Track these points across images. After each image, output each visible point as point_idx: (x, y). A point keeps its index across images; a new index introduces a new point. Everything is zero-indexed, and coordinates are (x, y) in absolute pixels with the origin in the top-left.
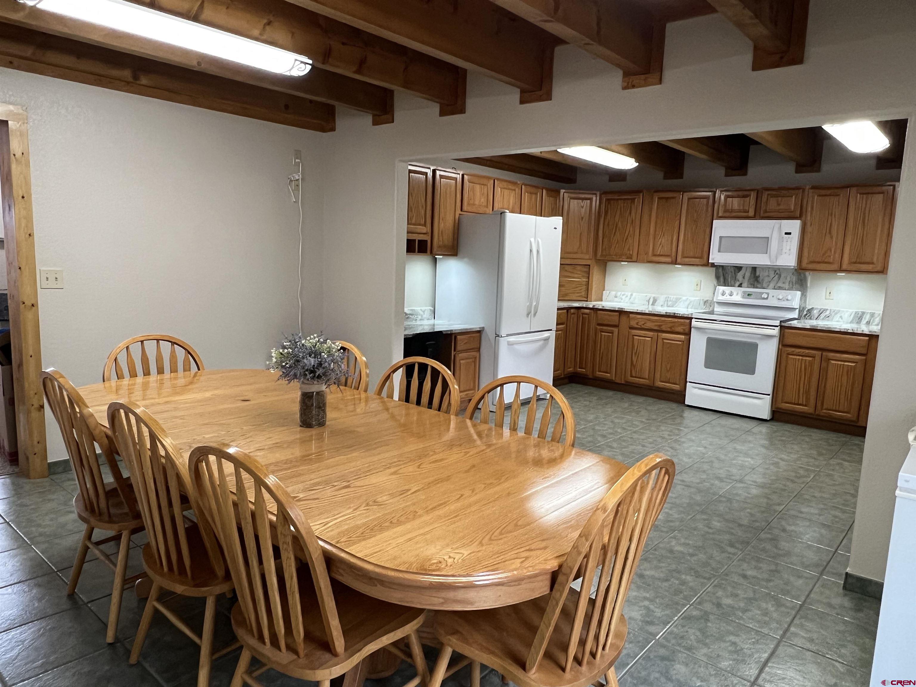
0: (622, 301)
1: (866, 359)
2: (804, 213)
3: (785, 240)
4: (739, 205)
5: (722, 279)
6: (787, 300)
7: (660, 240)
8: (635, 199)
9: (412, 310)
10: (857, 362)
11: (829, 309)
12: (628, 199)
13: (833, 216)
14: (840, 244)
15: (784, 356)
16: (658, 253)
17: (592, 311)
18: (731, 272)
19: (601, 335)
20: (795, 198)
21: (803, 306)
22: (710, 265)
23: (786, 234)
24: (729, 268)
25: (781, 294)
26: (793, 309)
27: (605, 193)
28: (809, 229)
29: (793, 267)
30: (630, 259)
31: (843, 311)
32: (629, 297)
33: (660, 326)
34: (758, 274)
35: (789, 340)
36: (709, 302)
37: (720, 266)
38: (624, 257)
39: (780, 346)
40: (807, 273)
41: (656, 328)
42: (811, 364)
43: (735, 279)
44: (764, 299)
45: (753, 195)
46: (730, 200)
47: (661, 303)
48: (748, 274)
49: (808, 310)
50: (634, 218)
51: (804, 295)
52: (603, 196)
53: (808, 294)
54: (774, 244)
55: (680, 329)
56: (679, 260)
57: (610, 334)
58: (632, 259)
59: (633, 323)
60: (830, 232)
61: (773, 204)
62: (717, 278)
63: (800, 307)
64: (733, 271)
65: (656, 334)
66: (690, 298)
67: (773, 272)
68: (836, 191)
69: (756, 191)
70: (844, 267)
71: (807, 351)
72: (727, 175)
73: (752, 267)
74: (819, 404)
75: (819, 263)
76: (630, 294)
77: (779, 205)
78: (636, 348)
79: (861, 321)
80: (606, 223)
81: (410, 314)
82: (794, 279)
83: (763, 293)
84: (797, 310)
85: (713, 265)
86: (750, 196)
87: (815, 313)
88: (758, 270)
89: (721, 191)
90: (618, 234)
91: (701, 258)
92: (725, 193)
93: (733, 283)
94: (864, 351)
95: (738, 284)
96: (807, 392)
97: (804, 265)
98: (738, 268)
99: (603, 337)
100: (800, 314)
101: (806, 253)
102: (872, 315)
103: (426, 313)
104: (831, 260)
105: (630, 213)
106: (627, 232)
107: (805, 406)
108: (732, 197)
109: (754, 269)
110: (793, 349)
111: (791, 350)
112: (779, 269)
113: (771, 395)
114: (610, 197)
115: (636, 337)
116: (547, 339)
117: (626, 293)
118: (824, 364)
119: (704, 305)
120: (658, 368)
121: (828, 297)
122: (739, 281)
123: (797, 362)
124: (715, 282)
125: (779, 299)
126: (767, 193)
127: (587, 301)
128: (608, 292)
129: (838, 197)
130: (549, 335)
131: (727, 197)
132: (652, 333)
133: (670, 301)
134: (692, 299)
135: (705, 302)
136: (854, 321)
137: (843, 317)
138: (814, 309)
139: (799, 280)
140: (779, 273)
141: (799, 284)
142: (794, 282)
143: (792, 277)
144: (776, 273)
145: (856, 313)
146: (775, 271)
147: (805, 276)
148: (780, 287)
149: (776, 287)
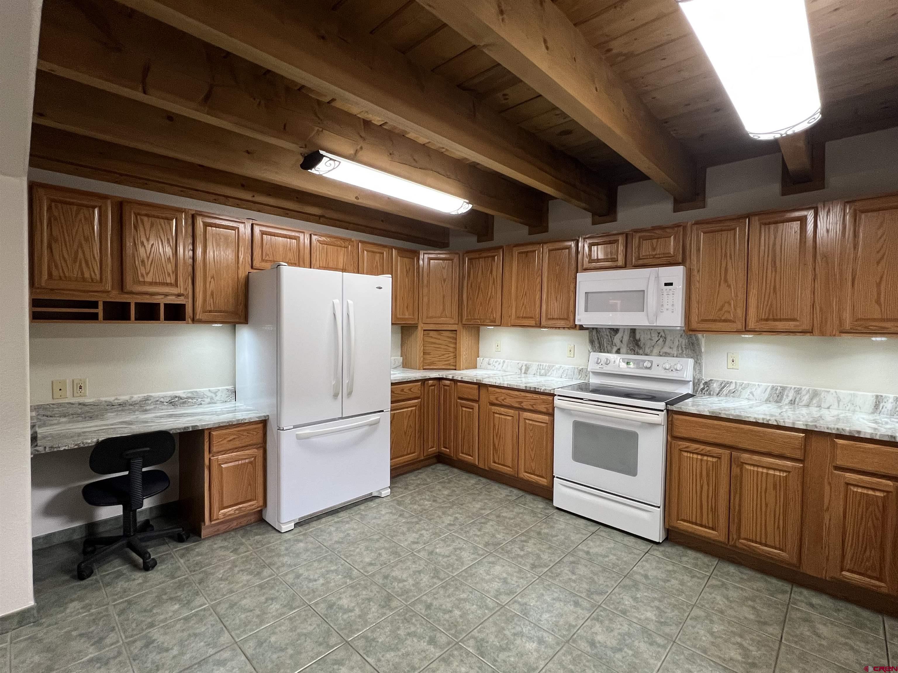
0: (495, 369)
1: (804, 467)
2: (688, 258)
3: (665, 293)
4: (606, 254)
5: (597, 345)
6: (677, 370)
7: (523, 300)
8: (494, 257)
9: (192, 392)
10: (789, 472)
11: (734, 381)
12: (488, 257)
13: (728, 258)
14: (741, 296)
15: (676, 453)
16: (521, 316)
17: (452, 382)
18: (607, 335)
19: (462, 410)
20: (675, 238)
21: (698, 376)
22: (578, 327)
23: (666, 284)
24: (604, 330)
25: (668, 362)
26: (684, 382)
27: (468, 252)
28: (696, 277)
29: (679, 328)
30: (494, 323)
31: (755, 385)
32: (501, 364)
33: (521, 403)
34: (637, 337)
35: (681, 432)
36: (584, 371)
37: (593, 328)
38: (488, 321)
39: (669, 438)
40: (700, 336)
41: (517, 405)
42: (716, 467)
43: (612, 344)
44: (646, 368)
45: (621, 240)
46: (594, 248)
47: (534, 372)
48: (626, 338)
49: (706, 383)
50: (495, 278)
51: (698, 363)
52: (465, 255)
53: (704, 361)
54: (651, 300)
55: (542, 408)
56: (543, 323)
57: (471, 410)
58: (495, 322)
59: (492, 398)
60: (726, 281)
61: (646, 249)
62: (592, 342)
63: (694, 378)
64: (608, 334)
65: (517, 412)
66: (563, 366)
67: (656, 335)
68: (728, 223)
69: (624, 235)
70: (752, 325)
71: (708, 448)
72: (594, 223)
73: (631, 329)
74: (733, 529)
75: (715, 321)
76: (502, 361)
77: (654, 249)
78: (497, 428)
79: (781, 400)
80: (469, 285)
81: (188, 398)
82: (684, 341)
83: (644, 361)
84: (691, 383)
85: (581, 328)
86: (616, 241)
87: (715, 386)
88: (637, 332)
89: (585, 239)
90: (481, 295)
91: (567, 319)
92: (588, 241)
93: (609, 348)
94: (798, 455)
95: (615, 349)
96: (714, 510)
97: (694, 325)
98: (615, 331)
99: (464, 413)
100: (696, 388)
101: (695, 311)
102: (798, 391)
103: (219, 394)
104: (731, 317)
105: (491, 272)
106: (489, 294)
107: (713, 529)
108: (597, 244)
109: (633, 331)
110: (688, 444)
111: (684, 444)
112: (664, 331)
113: (661, 507)
114: (472, 256)
115: (496, 415)
116: (376, 423)
117: (499, 360)
118: (736, 470)
119: (579, 375)
120: (522, 455)
121: (730, 366)
122: (616, 346)
123: (695, 462)
124: (589, 347)
125: (665, 369)
126: (639, 235)
127: (455, 369)
128: (482, 359)
129: (732, 232)
130: (378, 417)
131: (591, 245)
132: (513, 411)
133: (543, 369)
134: (567, 367)
135: (581, 371)
136: (771, 399)
137: (755, 393)
138: (713, 382)
139: (689, 344)
140: (663, 335)
141: (691, 350)
142: (684, 347)
143: (681, 340)
144: (660, 336)
145: (773, 387)
146: (659, 333)
147: (697, 339)
148: (666, 353)
149: (661, 354)
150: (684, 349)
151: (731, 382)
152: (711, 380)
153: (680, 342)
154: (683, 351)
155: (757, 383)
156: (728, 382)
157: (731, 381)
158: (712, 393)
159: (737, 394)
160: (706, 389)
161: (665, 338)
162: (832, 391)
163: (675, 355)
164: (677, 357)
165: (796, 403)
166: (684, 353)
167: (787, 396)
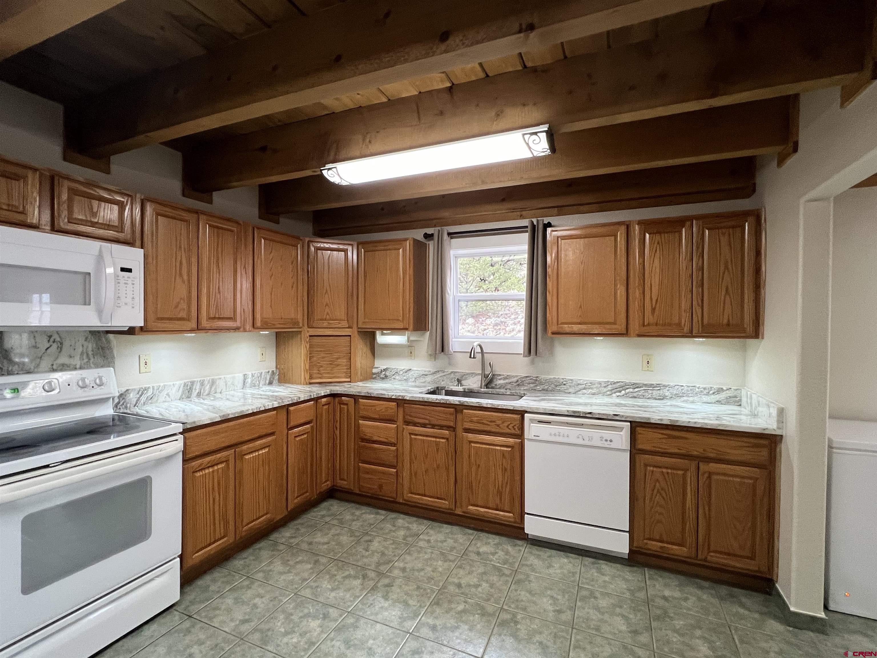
3: (122, 282)
6: (99, 385)
11: (151, 386)
14: (195, 293)
23: (123, 269)
26: (108, 399)
31: (170, 386)
49: (121, 395)
67: (45, 340)
70: (204, 323)
75: (171, 319)
77: (94, 214)
79: (191, 394)
82: (90, 346)
84: (112, 400)
86: (20, 178)
87: (132, 396)
97: (151, 323)
100: (113, 405)
102: (202, 383)
110: (200, 461)
121: (143, 370)
123: (207, 479)
125: (82, 387)
126: (66, 183)
129: (186, 224)
136: (184, 396)
137: (170, 394)
138: (129, 391)
139: (99, 349)
140: (58, 339)
141: (101, 355)
142: (90, 353)
143: (86, 344)
144: (52, 340)
145: (185, 385)
146: (50, 337)
147: (109, 342)
148: (63, 365)
149: (54, 367)
150: (91, 356)
151: (149, 388)
152: (127, 390)
153: (85, 347)
154: (89, 359)
155: (172, 383)
156: (145, 388)
157: (148, 386)
158: (128, 405)
159: (155, 399)
160: (121, 403)
161: (61, 344)
162: (222, 377)
163: (78, 366)
164: (81, 368)
165: (202, 394)
166: (91, 361)
167: (195, 389)
